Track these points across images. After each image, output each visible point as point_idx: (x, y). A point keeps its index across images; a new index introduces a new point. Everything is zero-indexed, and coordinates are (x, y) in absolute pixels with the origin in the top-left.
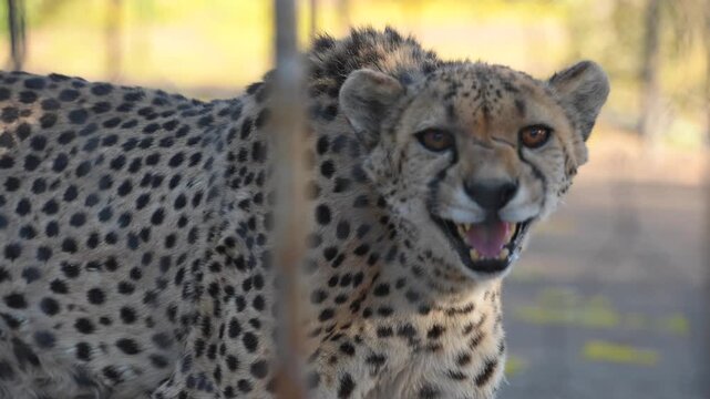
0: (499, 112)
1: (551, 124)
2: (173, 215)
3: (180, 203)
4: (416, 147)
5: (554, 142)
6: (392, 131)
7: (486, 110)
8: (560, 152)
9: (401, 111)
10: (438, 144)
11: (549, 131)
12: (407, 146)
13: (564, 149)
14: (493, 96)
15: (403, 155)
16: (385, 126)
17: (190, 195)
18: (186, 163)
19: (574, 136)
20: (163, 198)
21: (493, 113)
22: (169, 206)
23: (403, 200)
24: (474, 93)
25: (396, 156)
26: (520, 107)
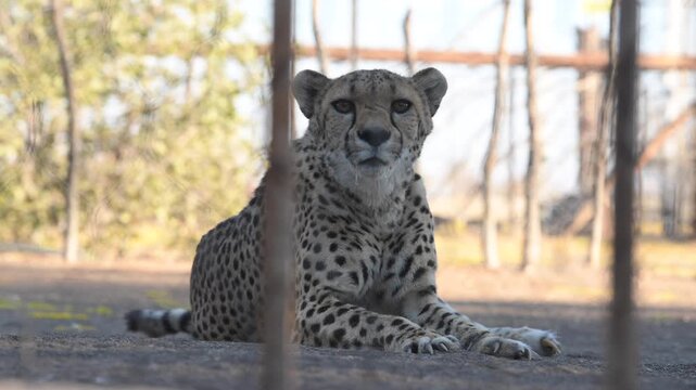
0: (381, 89)
1: (411, 99)
2: (253, 289)
3: (252, 281)
4: (332, 111)
5: (412, 111)
6: (320, 102)
7: (373, 88)
8: (415, 118)
9: (326, 91)
10: (344, 109)
11: (410, 104)
12: (327, 112)
13: (418, 116)
14: (378, 81)
15: (325, 116)
16: (317, 100)
17: (252, 274)
18: (240, 262)
19: (424, 109)
20: (245, 286)
21: (377, 90)
22: (249, 286)
23: (332, 150)
24: (367, 80)
25: (321, 118)
26: (393, 88)
